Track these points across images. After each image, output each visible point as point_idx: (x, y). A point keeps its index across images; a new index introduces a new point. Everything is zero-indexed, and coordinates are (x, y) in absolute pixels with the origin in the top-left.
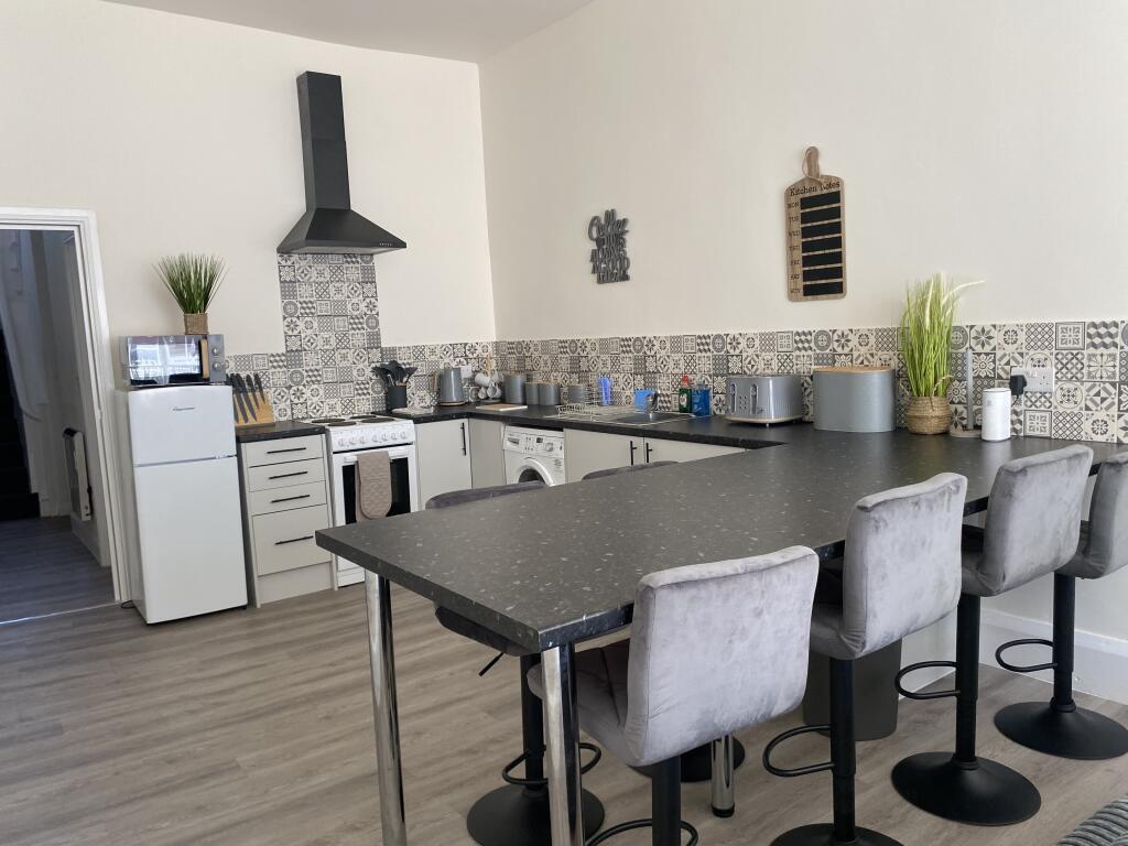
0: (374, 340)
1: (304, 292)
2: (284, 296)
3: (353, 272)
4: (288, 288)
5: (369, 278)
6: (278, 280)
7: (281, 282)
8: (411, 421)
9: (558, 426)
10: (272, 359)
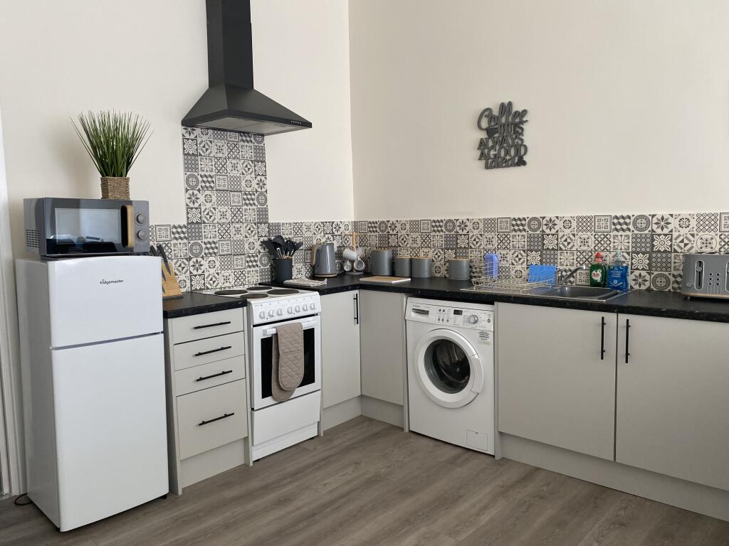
0: (263, 215)
1: (206, 166)
2: (187, 169)
3: (247, 150)
4: (191, 160)
5: (260, 158)
6: (182, 153)
7: (185, 154)
8: (317, 293)
9: (488, 299)
10: (174, 230)
